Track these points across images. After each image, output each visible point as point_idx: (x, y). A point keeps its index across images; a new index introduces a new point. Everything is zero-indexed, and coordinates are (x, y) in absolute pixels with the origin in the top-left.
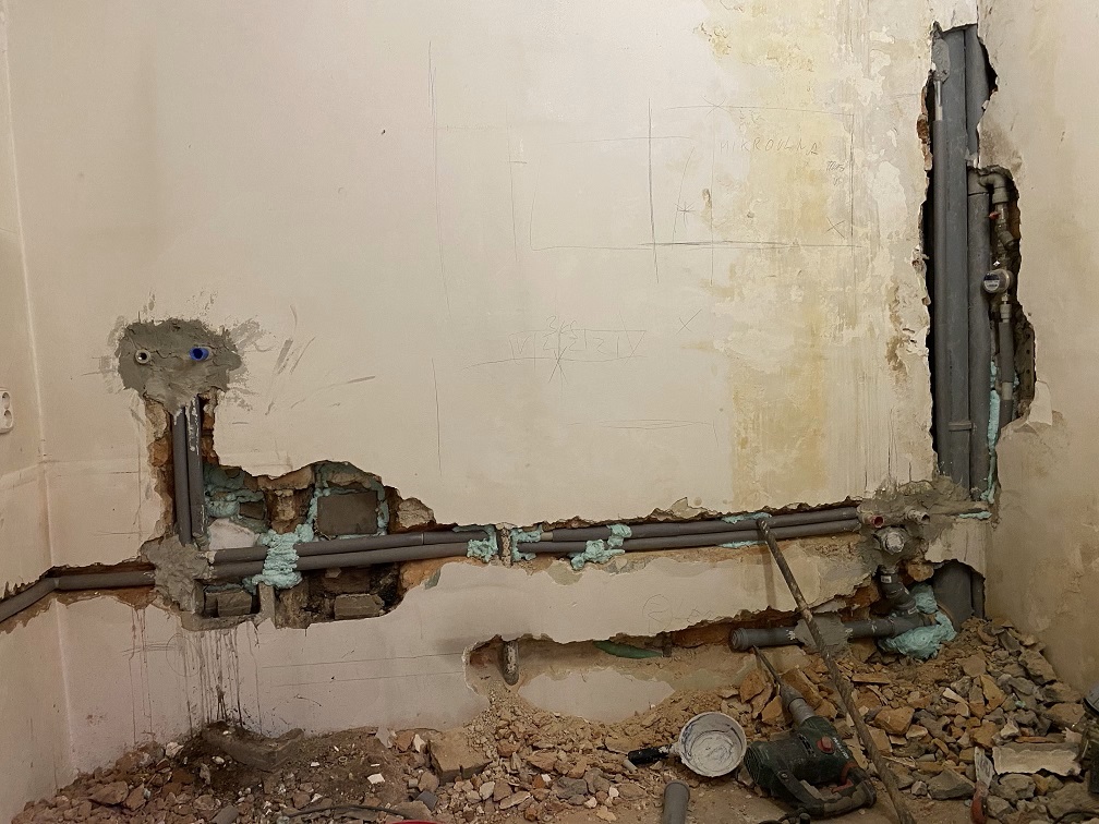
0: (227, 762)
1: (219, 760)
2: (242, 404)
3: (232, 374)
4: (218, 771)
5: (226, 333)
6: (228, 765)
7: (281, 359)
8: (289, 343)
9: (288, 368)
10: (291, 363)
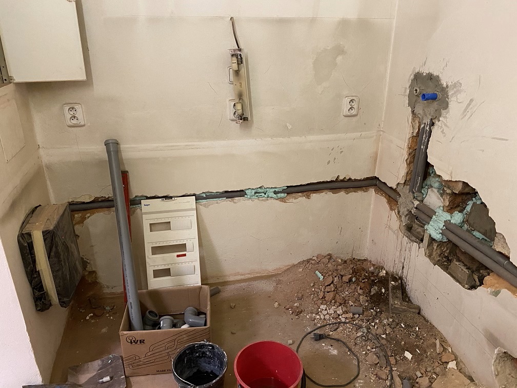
0: (384, 293)
1: (383, 290)
2: (442, 132)
3: (443, 112)
4: (379, 294)
5: (447, 86)
6: (384, 295)
7: (465, 110)
8: (472, 100)
9: (467, 117)
10: (469, 115)
